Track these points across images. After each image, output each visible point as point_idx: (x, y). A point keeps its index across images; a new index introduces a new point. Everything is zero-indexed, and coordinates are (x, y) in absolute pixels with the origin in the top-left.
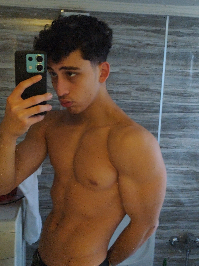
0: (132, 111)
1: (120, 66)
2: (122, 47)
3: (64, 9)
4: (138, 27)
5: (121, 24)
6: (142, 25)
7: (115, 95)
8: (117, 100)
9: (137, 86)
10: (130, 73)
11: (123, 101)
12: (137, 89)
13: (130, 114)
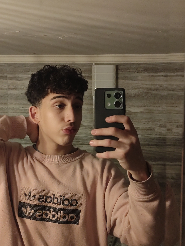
0: (156, 145)
1: (144, 106)
2: (145, 91)
3: (95, 63)
5: (144, 72)
6: (163, 72)
7: (140, 131)
8: (142, 135)
9: (160, 123)
10: (153, 113)
11: (147, 136)
12: (160, 126)
13: (154, 148)
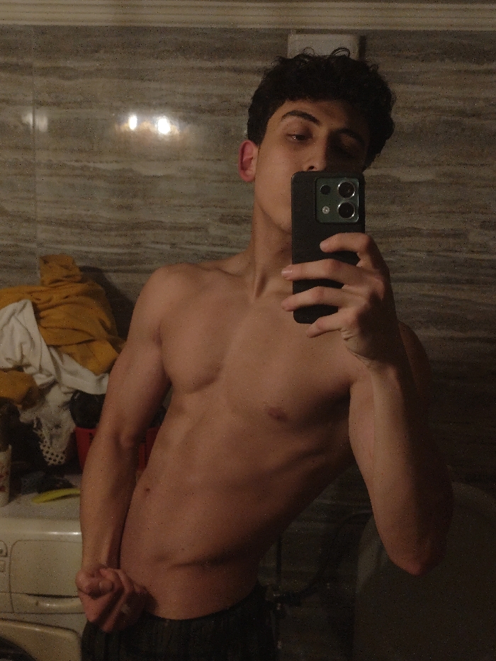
0: (470, 282)
1: (440, 165)
2: (444, 118)
3: (297, 27)
4: (485, 67)
5: (443, 60)
7: (424, 240)
8: (429, 252)
9: (483, 217)
10: (464, 184)
11: (445, 254)
12: (484, 225)
13: (463, 290)
